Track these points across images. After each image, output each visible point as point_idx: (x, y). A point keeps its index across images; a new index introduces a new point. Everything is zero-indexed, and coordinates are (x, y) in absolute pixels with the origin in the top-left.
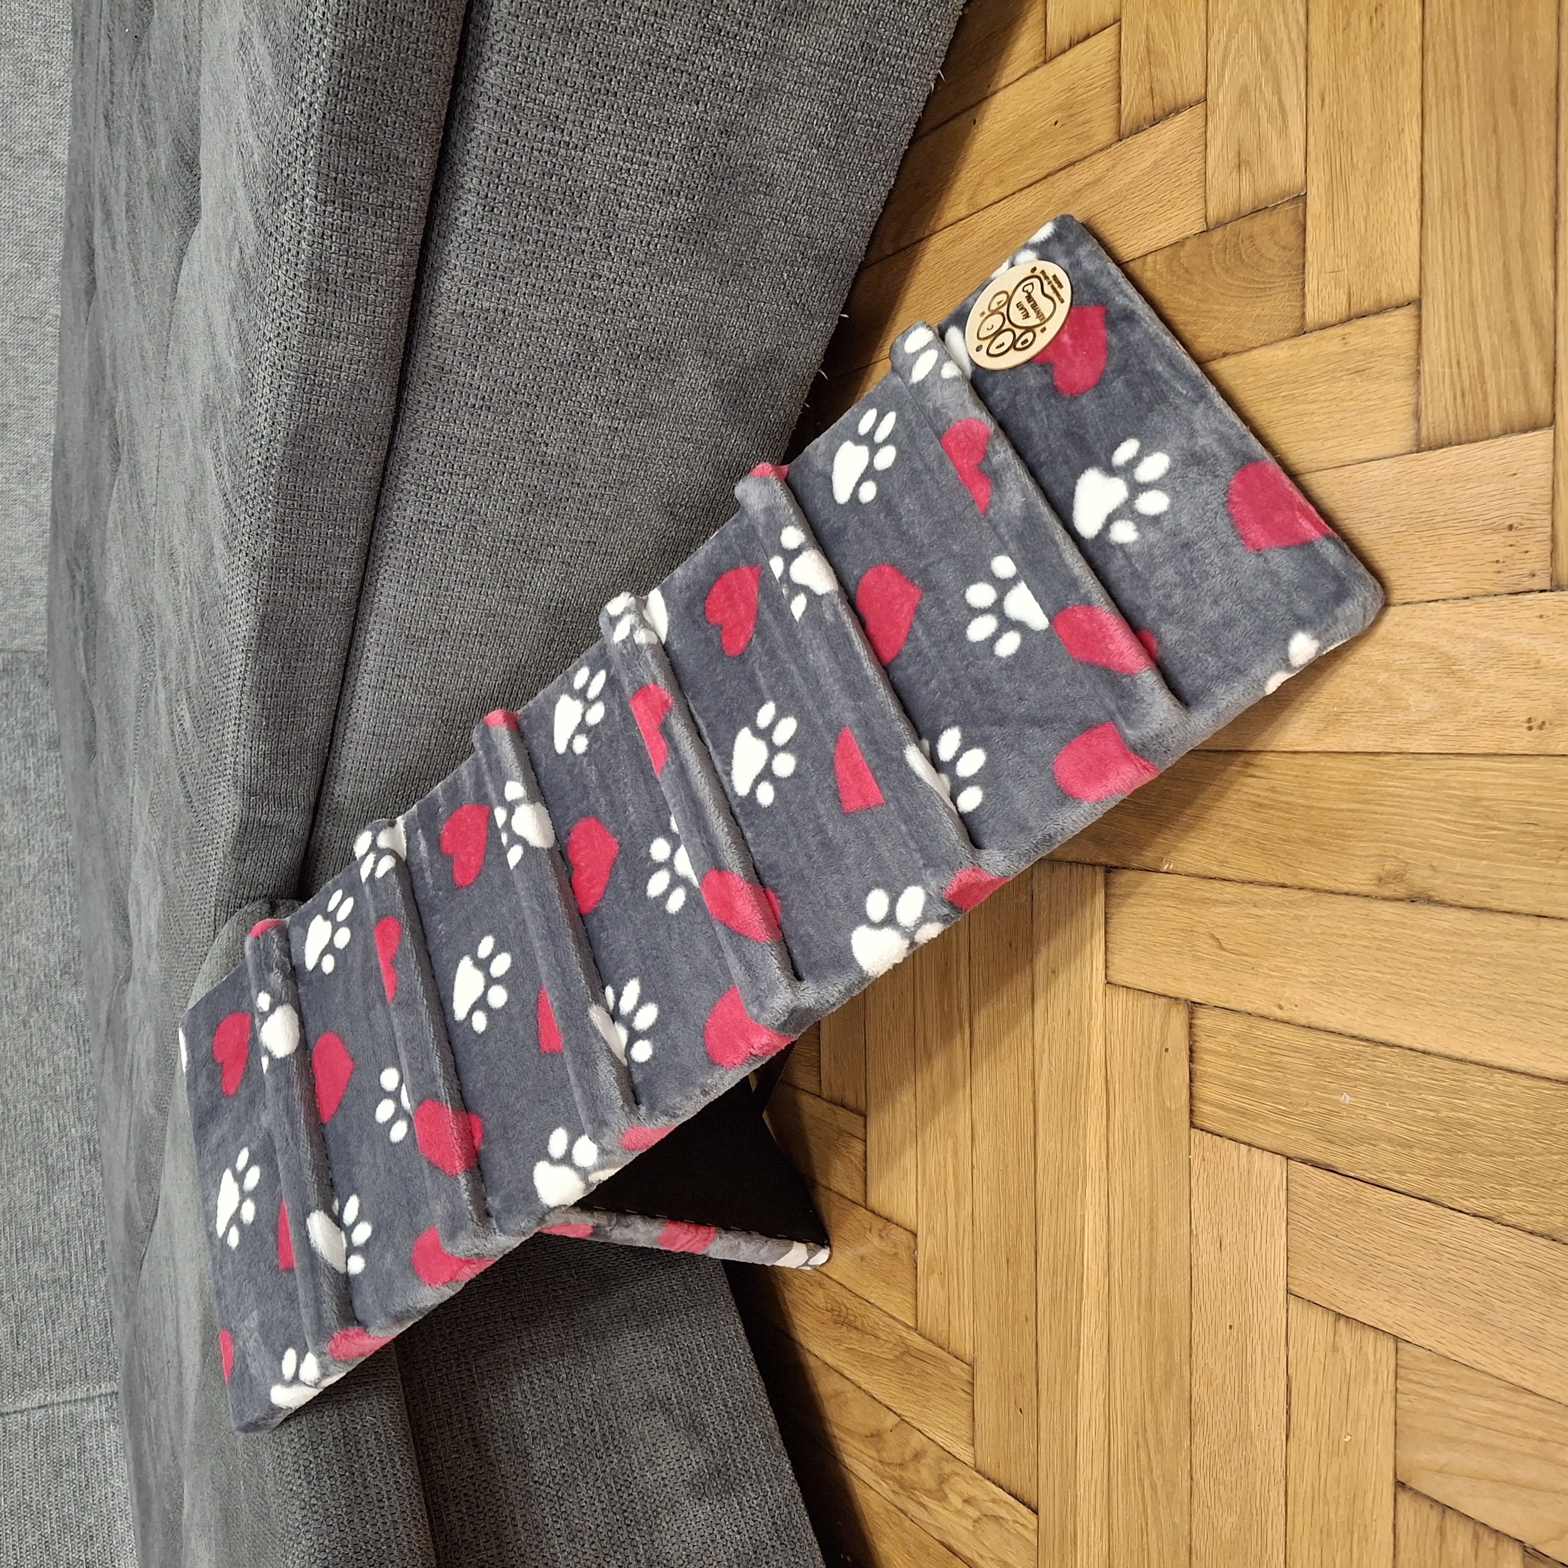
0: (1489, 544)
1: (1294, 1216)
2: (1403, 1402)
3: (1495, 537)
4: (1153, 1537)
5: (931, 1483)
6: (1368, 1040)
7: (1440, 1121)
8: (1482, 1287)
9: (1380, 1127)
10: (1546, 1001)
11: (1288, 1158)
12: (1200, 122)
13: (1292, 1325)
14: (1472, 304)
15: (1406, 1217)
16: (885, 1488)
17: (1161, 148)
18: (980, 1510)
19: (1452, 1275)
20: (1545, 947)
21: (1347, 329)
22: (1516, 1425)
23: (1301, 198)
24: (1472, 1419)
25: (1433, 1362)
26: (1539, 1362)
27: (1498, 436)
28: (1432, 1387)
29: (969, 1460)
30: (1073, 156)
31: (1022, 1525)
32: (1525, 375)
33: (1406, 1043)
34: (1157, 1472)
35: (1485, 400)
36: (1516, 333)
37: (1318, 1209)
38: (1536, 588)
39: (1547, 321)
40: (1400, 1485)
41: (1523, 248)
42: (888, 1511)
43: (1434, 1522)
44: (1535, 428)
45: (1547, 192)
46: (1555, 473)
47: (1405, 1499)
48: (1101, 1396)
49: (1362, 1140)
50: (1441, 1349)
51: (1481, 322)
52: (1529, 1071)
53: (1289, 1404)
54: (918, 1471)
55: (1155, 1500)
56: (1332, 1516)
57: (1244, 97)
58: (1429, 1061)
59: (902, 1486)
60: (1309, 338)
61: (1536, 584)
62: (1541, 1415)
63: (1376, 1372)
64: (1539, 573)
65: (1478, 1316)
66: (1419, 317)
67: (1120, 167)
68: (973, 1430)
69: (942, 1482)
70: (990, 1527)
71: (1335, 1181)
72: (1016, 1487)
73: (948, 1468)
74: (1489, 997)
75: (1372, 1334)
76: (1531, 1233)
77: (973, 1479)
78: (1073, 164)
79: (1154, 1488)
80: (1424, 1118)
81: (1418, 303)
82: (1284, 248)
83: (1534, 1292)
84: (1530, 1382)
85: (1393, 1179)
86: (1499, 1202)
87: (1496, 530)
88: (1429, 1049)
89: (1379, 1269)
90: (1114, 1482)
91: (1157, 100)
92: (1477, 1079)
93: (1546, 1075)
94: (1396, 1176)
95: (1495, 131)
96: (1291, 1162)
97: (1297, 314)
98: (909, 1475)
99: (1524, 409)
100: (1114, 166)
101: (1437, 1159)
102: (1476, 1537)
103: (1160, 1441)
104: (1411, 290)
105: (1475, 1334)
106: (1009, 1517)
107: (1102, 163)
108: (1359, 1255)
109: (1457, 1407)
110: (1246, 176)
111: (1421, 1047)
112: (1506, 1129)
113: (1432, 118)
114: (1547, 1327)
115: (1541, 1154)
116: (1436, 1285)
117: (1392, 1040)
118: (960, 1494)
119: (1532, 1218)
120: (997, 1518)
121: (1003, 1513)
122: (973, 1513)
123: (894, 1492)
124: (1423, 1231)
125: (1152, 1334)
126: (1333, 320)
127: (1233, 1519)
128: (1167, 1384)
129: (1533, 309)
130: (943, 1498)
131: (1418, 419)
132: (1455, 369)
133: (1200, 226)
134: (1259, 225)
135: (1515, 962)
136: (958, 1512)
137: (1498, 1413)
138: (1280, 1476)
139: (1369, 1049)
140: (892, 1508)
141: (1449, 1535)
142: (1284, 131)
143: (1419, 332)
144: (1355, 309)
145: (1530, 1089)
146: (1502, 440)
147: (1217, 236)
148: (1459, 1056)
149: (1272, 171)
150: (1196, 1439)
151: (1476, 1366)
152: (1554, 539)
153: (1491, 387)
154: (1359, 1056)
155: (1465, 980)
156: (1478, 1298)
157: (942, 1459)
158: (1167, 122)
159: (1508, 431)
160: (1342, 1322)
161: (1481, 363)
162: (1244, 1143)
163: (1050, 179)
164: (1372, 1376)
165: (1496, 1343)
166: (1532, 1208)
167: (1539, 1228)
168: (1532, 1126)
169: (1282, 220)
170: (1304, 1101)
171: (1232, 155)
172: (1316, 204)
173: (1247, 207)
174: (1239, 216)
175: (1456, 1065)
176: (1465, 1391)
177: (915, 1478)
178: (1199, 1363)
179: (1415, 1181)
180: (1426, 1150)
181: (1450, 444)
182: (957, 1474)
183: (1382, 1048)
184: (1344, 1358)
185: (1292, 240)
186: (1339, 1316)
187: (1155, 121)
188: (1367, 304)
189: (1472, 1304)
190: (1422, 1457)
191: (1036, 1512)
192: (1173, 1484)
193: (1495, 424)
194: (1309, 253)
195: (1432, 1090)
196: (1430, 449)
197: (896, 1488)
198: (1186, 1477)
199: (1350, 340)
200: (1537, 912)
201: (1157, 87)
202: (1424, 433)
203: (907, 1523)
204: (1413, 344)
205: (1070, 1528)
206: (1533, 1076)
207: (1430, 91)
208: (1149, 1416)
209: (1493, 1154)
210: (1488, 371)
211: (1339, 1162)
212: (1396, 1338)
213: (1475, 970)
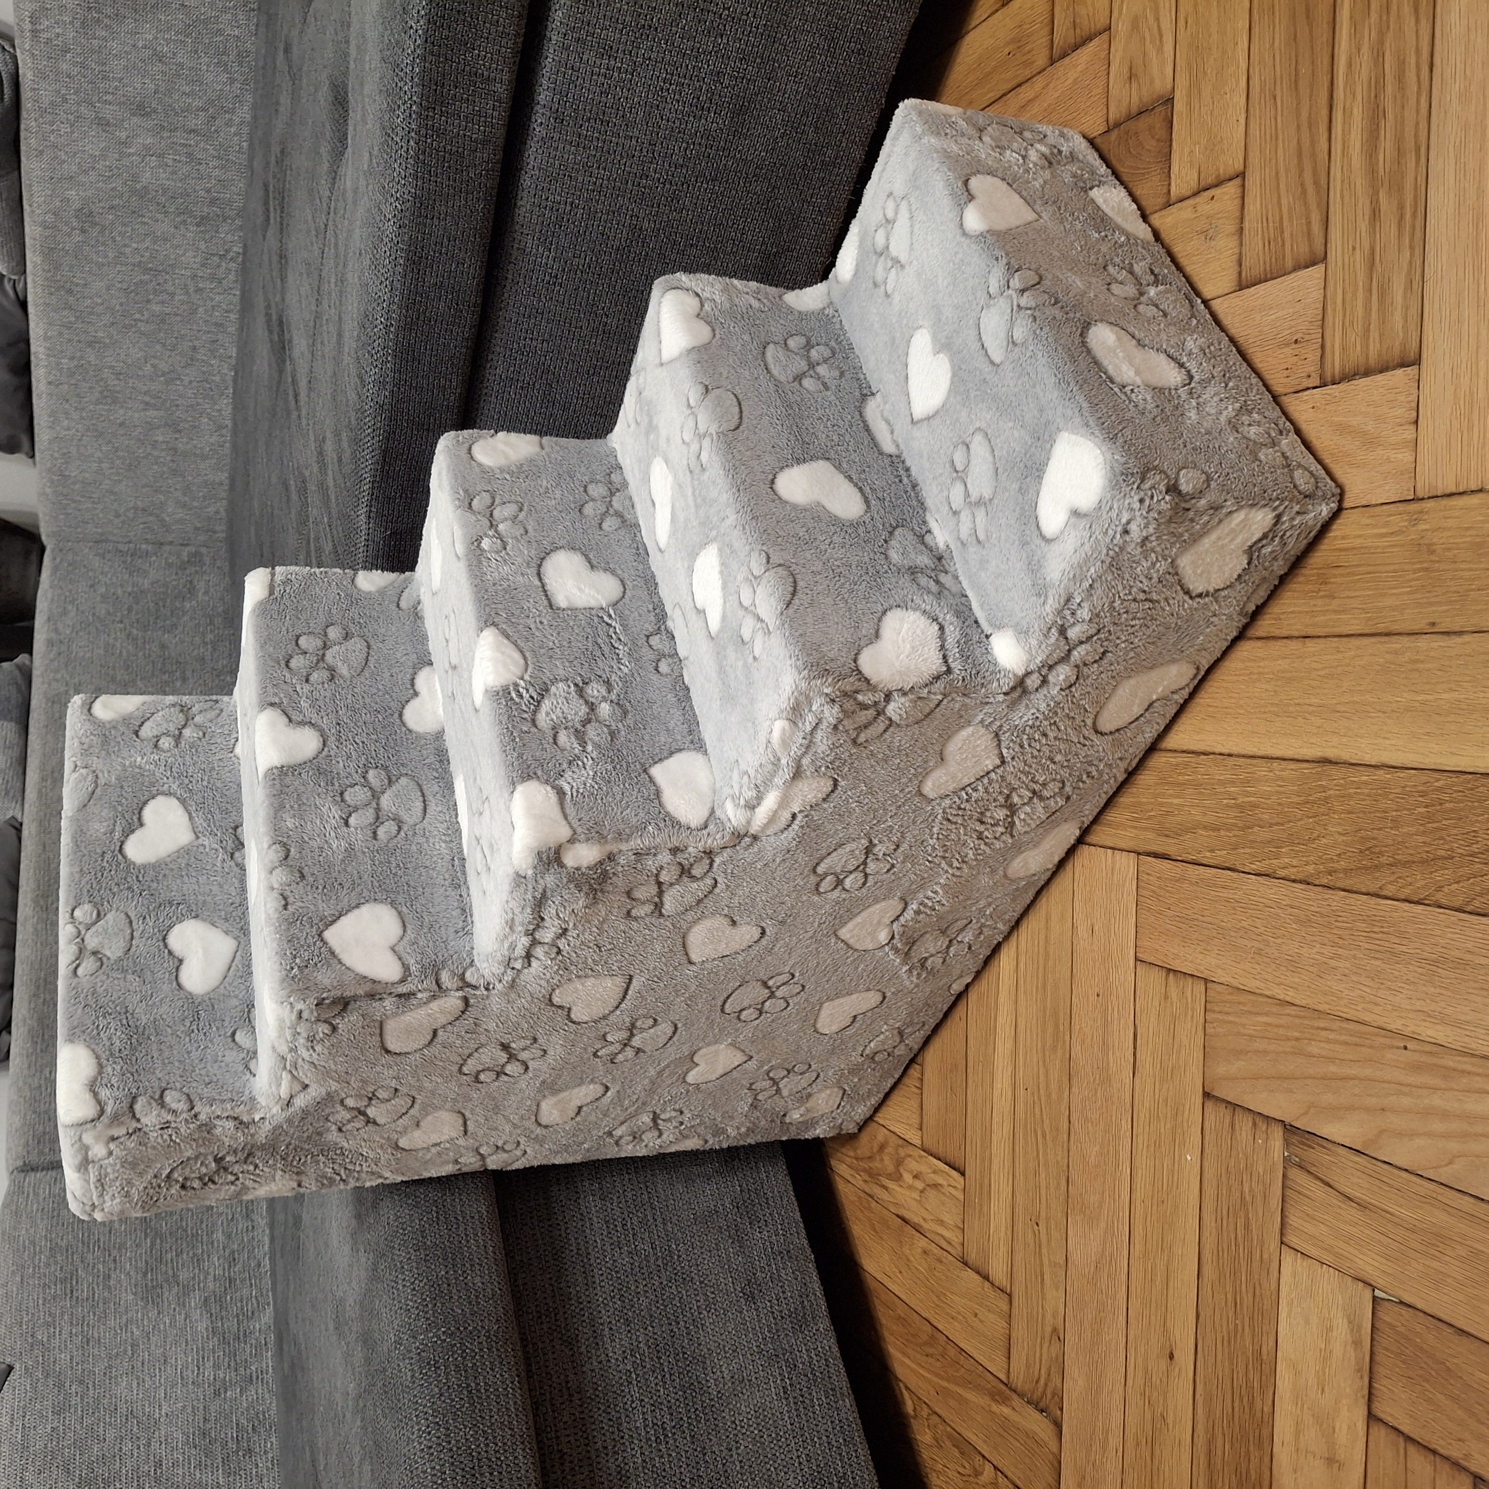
0: (1282, 356)
1: (1141, 899)
2: (1208, 1031)
3: (1286, 350)
4: (1043, 1176)
5: (891, 1168)
6: (1193, 752)
7: (1237, 806)
8: (1262, 930)
9: (1198, 818)
10: (1307, 701)
11: (1139, 854)
12: (1106, 46)
13: (1139, 984)
14: (1277, 173)
15: (1215, 885)
16: (858, 1181)
17: (1079, 68)
18: (924, 1181)
19: (1244, 924)
20: (1307, 661)
21: (1197, 200)
22: (1281, 1031)
23: (1169, 101)
24: (1253, 1032)
25: (1229, 994)
26: (1297, 980)
27: (1290, 273)
28: (1228, 1013)
29: (918, 1142)
30: (1020, 79)
31: (955, 1187)
32: (1309, 223)
33: (1217, 750)
34: (1047, 1122)
35: (1283, 245)
36: (1304, 192)
37: (1157, 890)
38: (1311, 385)
39: (1323, 182)
40: (1207, 1095)
41: (1310, 128)
42: (860, 1198)
43: (1227, 1120)
44: (1314, 264)
45: (1326, 84)
46: (1325, 297)
47: (1209, 1105)
48: (1010, 1069)
49: (1187, 831)
50: (1235, 983)
51: (1282, 186)
52: (1296, 757)
53: (1135, 1048)
54: (882, 1160)
55: (1045, 1144)
56: (1162, 1130)
57: (1135, 24)
58: (1231, 761)
59: (870, 1175)
60: (1173, 209)
61: (1311, 383)
62: (1297, 1021)
63: (1193, 1010)
64: (1313, 374)
65: (1259, 952)
66: (1243, 186)
67: (1052, 85)
68: (922, 1118)
69: (898, 1165)
70: (931, 1193)
71: (1169, 866)
72: (950, 1158)
73: (902, 1152)
74: (1272, 704)
75: (1190, 980)
76: (1294, 881)
77: (921, 1157)
78: (1019, 85)
79: (1044, 1136)
80: (1227, 806)
81: (1242, 175)
82: (1158, 140)
83: (1294, 926)
84: (1290, 995)
85: (1206, 857)
86: (1274, 861)
87: (1287, 345)
88: (1232, 752)
89: (1196, 928)
90: (1017, 1136)
91: (1078, 31)
92: (1262, 770)
93: (1307, 758)
94: (1208, 854)
95: (1295, 39)
96: (1141, 857)
97: (1165, 191)
98: (876, 1164)
99: (1307, 250)
100: (1047, 85)
101: (1235, 836)
102: (1255, 1124)
103: (1049, 1096)
104: (1239, 166)
105: (1256, 966)
106: (945, 1183)
107: (1039, 82)
108: (1183, 920)
109: (1243, 1026)
110: (1134, 85)
111: (1226, 751)
112: (1279, 804)
113: (1256, 30)
114: (1303, 951)
115: (1300, 820)
116: (1233, 934)
117: (1209, 749)
118: (911, 1172)
119: (1295, 870)
120: (936, 1186)
121: (940, 1180)
122: (920, 1185)
123: (865, 1181)
124: (1225, 894)
125: (1045, 1013)
126: (1189, 193)
127: (1097, 1148)
128: (1054, 1048)
129: (1315, 173)
130: (897, 1177)
131: (1240, 265)
132: (1265, 224)
133: (1103, 128)
134: (1143, 123)
135: (1288, 675)
136: (910, 1187)
137: (1270, 1024)
138: (1129, 1107)
139: (1192, 759)
140: (862, 1195)
141: (1237, 1126)
142: (1160, 49)
143: (1243, 198)
144: (1203, 184)
145: (1296, 770)
146: (1292, 276)
147: (1114, 135)
148: (1251, 753)
149: (1152, 81)
150: (1073, 1089)
151: (1258, 991)
152: (1323, 347)
153: (1287, 235)
154: (1186, 765)
155: (1257, 694)
156: (1259, 938)
157: (899, 1146)
158: (1084, 48)
159: (1297, 268)
160: (1171, 975)
161: (1281, 218)
162: (1110, 848)
163: (1005, 98)
164: (1190, 1013)
165: (1270, 970)
166: (1295, 862)
167: (1300, 877)
168: (1296, 799)
169: (1156, 120)
170: (1151, 807)
171: (1126, 69)
172: (1179, 105)
173: (1134, 110)
174: (1130, 118)
175: (1249, 761)
176: (1250, 1012)
177: (879, 1166)
178: (1076, 1027)
179: (1221, 856)
180: (1228, 830)
181: (1260, 282)
182: (910, 1156)
183: (1202, 757)
184: (1172, 1004)
185: (1162, 133)
186: (1169, 970)
187: (1076, 47)
188: (1210, 180)
189: (1256, 944)
190: (1221, 1069)
191: (963, 1174)
192: (1057, 1129)
193: (1289, 264)
194: (1174, 144)
195: (1233, 783)
196: (1248, 287)
197: (867, 1178)
198: (1066, 1120)
199: (1199, 208)
200: (1304, 634)
201: (1078, 21)
202: (1244, 274)
203: (874, 1204)
204: (1239, 207)
205: (986, 1181)
206: (1298, 761)
207: (1255, 12)
208: (1042, 1078)
209: (1271, 825)
210: (1286, 223)
211: (1172, 851)
212: (1206, 981)
213: (1264, 686)
